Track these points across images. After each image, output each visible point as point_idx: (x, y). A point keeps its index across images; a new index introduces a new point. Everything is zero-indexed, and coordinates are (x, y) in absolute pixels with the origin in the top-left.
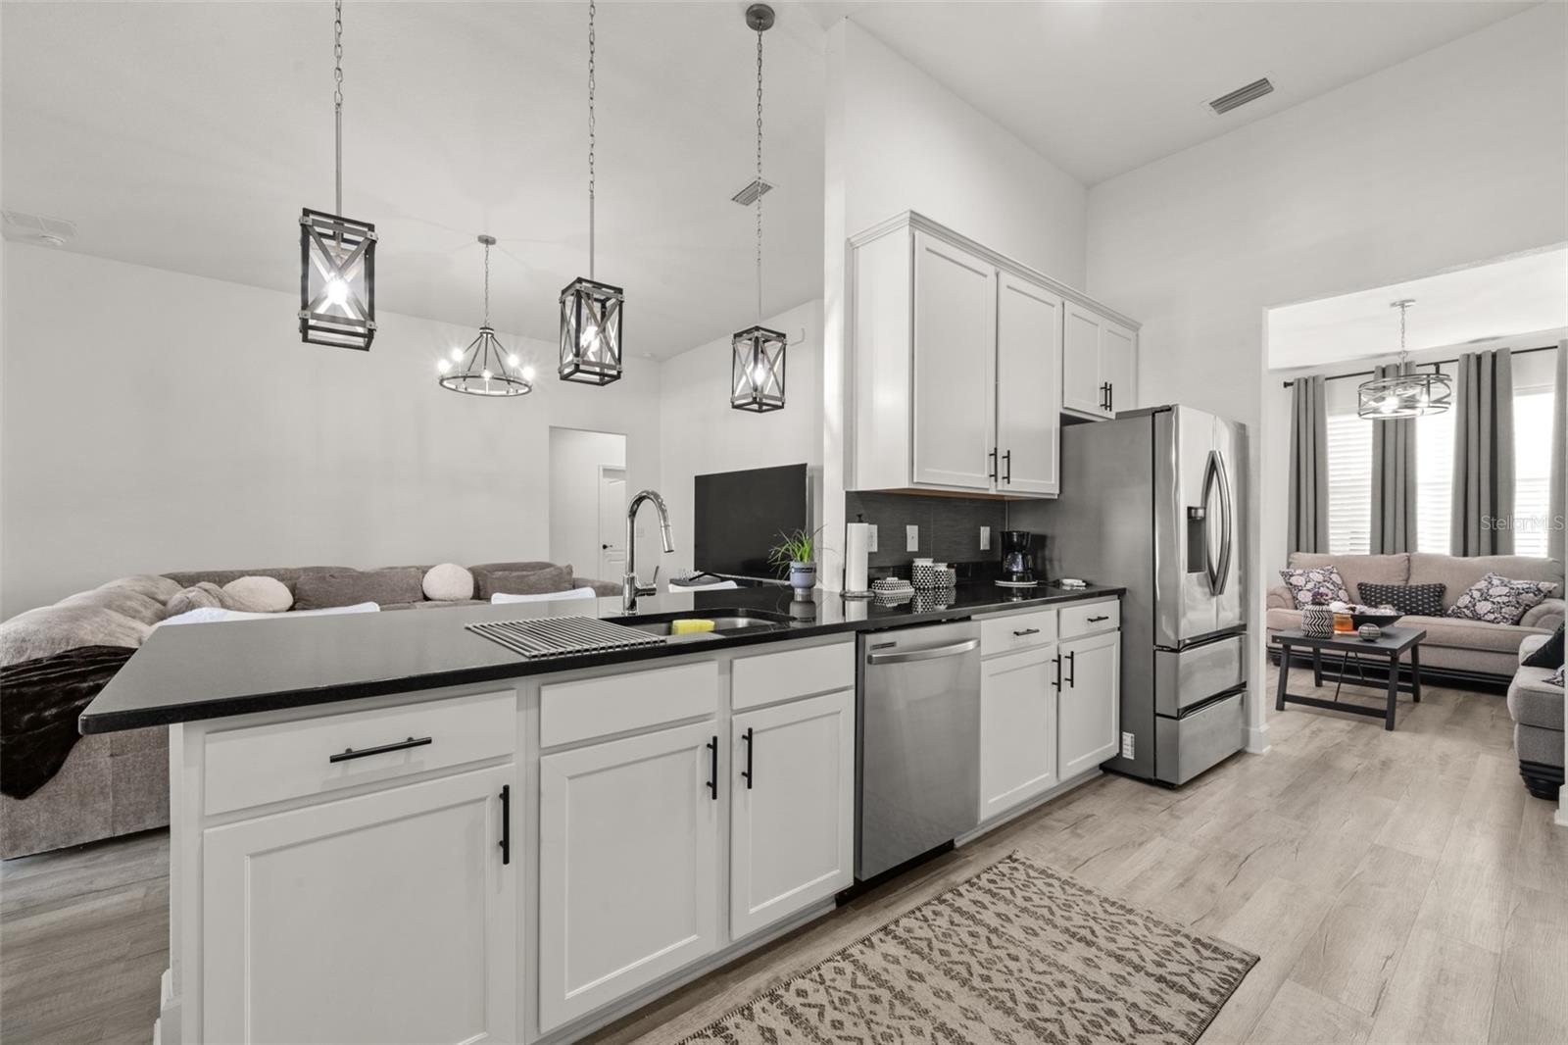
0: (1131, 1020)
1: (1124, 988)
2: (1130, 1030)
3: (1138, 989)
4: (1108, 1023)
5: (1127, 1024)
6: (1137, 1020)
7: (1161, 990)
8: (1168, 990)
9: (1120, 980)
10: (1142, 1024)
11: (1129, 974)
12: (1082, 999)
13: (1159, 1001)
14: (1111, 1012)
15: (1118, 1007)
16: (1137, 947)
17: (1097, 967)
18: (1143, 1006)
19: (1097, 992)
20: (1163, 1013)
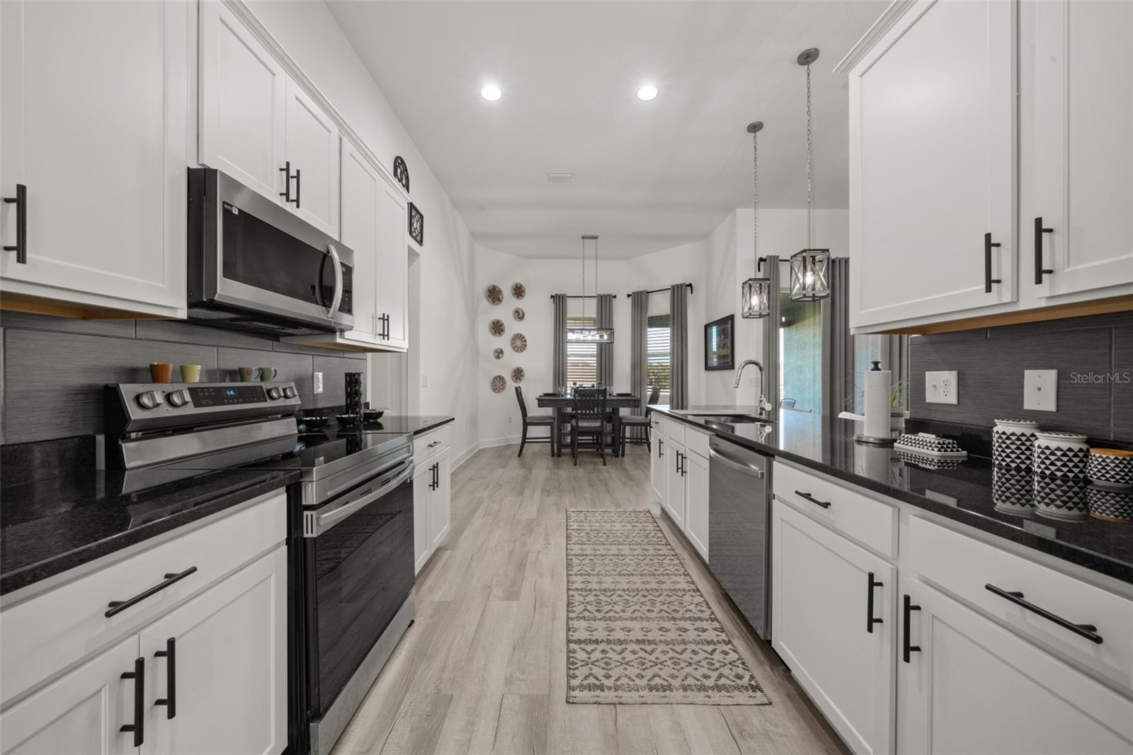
0: (591, 613)
1: (604, 626)
2: (588, 608)
3: (600, 629)
4: (596, 606)
5: (590, 610)
6: (589, 614)
7: (592, 635)
8: (589, 637)
9: (609, 629)
10: (586, 613)
11: (609, 635)
12: (611, 610)
13: (589, 629)
14: (599, 611)
15: (599, 615)
16: (621, 656)
17: (622, 629)
18: (591, 622)
19: (611, 617)
20: (584, 624)
